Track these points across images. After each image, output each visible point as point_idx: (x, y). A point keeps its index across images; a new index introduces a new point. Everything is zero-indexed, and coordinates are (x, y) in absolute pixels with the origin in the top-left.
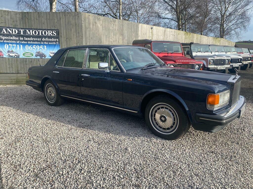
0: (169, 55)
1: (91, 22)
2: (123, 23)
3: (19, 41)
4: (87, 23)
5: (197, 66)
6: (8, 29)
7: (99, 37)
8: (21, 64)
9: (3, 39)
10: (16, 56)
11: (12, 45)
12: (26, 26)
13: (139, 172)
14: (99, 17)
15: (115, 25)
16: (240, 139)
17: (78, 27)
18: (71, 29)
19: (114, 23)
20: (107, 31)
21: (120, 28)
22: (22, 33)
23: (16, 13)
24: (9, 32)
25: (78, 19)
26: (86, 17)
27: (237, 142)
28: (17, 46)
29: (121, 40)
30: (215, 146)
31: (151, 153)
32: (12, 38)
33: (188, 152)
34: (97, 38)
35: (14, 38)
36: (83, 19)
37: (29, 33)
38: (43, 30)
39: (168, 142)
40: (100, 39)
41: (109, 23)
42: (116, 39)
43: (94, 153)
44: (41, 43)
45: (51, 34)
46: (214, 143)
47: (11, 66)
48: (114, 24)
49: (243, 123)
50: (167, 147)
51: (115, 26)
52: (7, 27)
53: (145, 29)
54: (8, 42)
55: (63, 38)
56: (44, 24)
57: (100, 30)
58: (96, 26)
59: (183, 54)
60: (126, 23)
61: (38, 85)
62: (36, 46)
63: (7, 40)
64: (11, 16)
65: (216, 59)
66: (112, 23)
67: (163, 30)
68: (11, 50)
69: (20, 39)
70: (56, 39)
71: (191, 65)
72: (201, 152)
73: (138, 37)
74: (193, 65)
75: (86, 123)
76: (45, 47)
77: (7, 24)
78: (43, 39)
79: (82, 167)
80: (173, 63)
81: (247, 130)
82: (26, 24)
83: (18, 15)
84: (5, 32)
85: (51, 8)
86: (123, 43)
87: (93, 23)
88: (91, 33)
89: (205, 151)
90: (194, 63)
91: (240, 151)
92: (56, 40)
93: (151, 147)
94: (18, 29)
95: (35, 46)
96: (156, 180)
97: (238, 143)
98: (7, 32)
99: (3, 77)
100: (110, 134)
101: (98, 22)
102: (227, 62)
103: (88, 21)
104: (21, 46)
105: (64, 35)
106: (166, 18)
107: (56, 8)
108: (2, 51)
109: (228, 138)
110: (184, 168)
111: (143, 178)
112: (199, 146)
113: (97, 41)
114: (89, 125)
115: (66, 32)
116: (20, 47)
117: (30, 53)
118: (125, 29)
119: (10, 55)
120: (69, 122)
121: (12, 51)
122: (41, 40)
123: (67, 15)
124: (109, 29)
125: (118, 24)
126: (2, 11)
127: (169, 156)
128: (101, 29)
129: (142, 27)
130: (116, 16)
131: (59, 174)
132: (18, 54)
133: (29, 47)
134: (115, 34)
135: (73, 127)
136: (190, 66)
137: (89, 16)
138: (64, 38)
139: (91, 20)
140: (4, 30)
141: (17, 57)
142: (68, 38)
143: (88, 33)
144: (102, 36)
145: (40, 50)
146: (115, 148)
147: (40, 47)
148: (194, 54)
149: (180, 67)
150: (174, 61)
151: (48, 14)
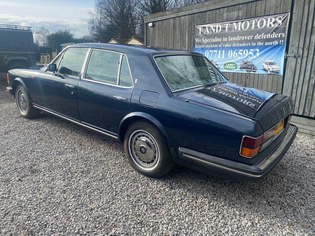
3: (221, 44)
6: (212, 27)
9: (205, 43)
22: (227, 30)
28: (218, 53)
32: (214, 40)
37: (236, 28)
44: (251, 44)
54: (210, 46)
62: (243, 51)
63: (209, 43)
69: (224, 40)
70: (280, 34)
76: (257, 51)
78: (257, 37)
94: (223, 23)
95: (242, 50)
98: (210, 32)
122: (253, 38)
132: (218, 65)
133: (233, 52)
140: (206, 28)
145: (249, 57)
147: (249, 52)
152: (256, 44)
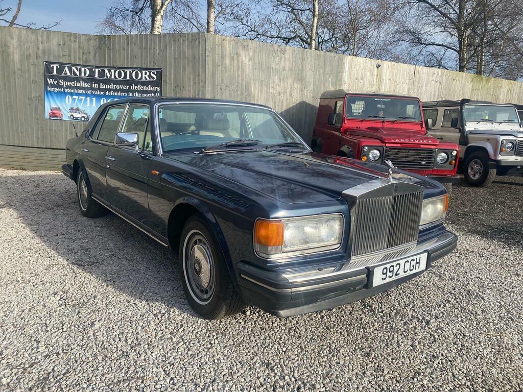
0: (386, 125)
1: (228, 54)
2: (303, 54)
3: (90, 91)
4: (217, 56)
5: (443, 155)
6: (74, 68)
7: (244, 84)
9: (65, 86)
10: (83, 119)
11: (79, 98)
12: (104, 62)
14: (245, 44)
15: (283, 59)
17: (198, 64)
18: (185, 68)
19: (283, 56)
20: (263, 71)
21: (295, 66)
22: (96, 76)
23: (89, 38)
24: (75, 74)
25: (199, 46)
26: (217, 43)
28: (86, 100)
29: (297, 91)
30: (300, 351)
32: (78, 85)
34: (240, 85)
35: (82, 84)
36: (209, 48)
37: (109, 76)
38: (134, 69)
39: (199, 322)
40: (247, 89)
41: (271, 55)
42: (284, 88)
44: (128, 94)
45: (146, 76)
46: (308, 343)
48: (281, 57)
51: (285, 61)
52: (72, 65)
53: (360, 67)
54: (72, 91)
55: (168, 86)
56: (135, 57)
57: (248, 70)
58: (238, 61)
59: (422, 124)
60: (310, 56)
63: (70, 87)
64: (80, 43)
66: (278, 55)
67: (410, 71)
68: (75, 108)
69: (93, 87)
70: (155, 88)
71: (424, 150)
73: (341, 84)
74: (430, 152)
77: (72, 58)
78: (133, 87)
80: (377, 143)
82: (105, 59)
83: (92, 42)
84: (69, 74)
85: (153, 27)
86: (302, 96)
87: (232, 56)
88: (227, 75)
90: (433, 147)
92: (155, 90)
94: (90, 68)
98: (71, 73)
101: (244, 54)
103: (220, 51)
104: (94, 99)
105: (171, 79)
106: (433, 44)
107: (161, 26)
108: (61, 108)
113: (239, 93)
114: (96, 263)
115: (175, 74)
116: (91, 100)
118: (308, 67)
119: (74, 116)
121: (78, 109)
122: (129, 88)
123: (179, 40)
124: (269, 68)
125: (291, 57)
126: (66, 35)
128: (251, 67)
129: (351, 62)
132: (87, 114)
133: (107, 101)
134: (282, 78)
136: (422, 153)
137: (224, 40)
138: (171, 84)
139: (228, 48)
140: (66, 69)
141: (84, 121)
142: (178, 86)
143: (218, 76)
144: (252, 81)
148: (469, 126)
149: (396, 154)
150: (380, 140)
151: (144, 38)
152: (133, 95)
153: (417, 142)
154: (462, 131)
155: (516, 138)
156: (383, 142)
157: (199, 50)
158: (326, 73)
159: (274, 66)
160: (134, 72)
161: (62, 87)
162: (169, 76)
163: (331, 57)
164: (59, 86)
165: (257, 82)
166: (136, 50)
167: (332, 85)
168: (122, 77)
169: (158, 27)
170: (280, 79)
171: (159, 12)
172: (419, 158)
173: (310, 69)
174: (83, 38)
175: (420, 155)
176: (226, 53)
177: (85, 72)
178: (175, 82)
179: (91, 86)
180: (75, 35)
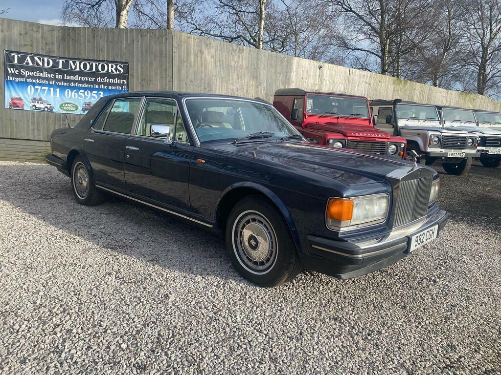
0: (340, 121)
2: (258, 54)
3: (54, 81)
4: (183, 52)
5: (394, 147)
6: (36, 58)
7: (206, 80)
8: (55, 124)
9: (26, 76)
10: (46, 109)
11: (41, 88)
12: (69, 53)
13: (162, 341)
14: (208, 42)
15: (241, 58)
16: (414, 299)
17: (165, 59)
18: (152, 63)
19: (241, 55)
20: (223, 68)
21: (251, 65)
22: (60, 67)
23: (52, 28)
24: (37, 64)
25: (166, 43)
26: (183, 40)
27: (404, 304)
28: (49, 90)
29: (252, 88)
30: (352, 307)
31: (209, 308)
32: (41, 75)
33: (285, 313)
34: (203, 81)
35: (45, 74)
36: (175, 44)
37: (73, 67)
38: (99, 61)
39: (258, 290)
40: (209, 85)
41: (230, 54)
42: (242, 85)
43: (103, 297)
44: (94, 86)
45: (113, 69)
46: (354, 301)
47: (36, 127)
48: (239, 56)
49: (442, 268)
50: (250, 300)
51: (242, 59)
52: (34, 54)
53: (305, 68)
54: (35, 81)
55: (135, 79)
56: (102, 50)
57: (210, 67)
58: (201, 58)
59: (370, 120)
60: (264, 56)
61: (62, 164)
62: (85, 92)
63: (32, 77)
64: (43, 33)
65: (445, 136)
66: (236, 54)
67: (346, 73)
68: (38, 98)
69: (57, 77)
70: (122, 81)
71: (378, 143)
72: (314, 316)
73: (289, 83)
74: (383, 144)
75: (124, 241)
76: (100, 94)
77: (35, 48)
78: (99, 79)
79: (62, 322)
80: (340, 136)
81: (441, 282)
82: (69, 50)
83: (55, 32)
84: (31, 64)
85: (118, 22)
86: (257, 92)
87: (196, 53)
88: (191, 70)
89: (323, 315)
90: (386, 140)
91: (397, 323)
92: (122, 83)
93: (216, 297)
94: (54, 58)
95: (83, 91)
96: (186, 360)
97: (405, 307)
98: (33, 63)
99: (21, 147)
100: (156, 266)
101: (206, 52)
102: (470, 143)
103: (186, 48)
104: (58, 90)
105: (137, 72)
106: (358, 49)
107: (127, 21)
108: (22, 98)
109: (390, 295)
110: (257, 343)
111: (163, 354)
112: (316, 304)
113: (202, 87)
114: (126, 246)
115: (142, 68)
116: (55, 91)
117: (74, 104)
118: (262, 66)
119: (37, 106)
120: (93, 237)
121: (40, 99)
122: (95, 80)
123: (146, 36)
124: (229, 66)
125: (248, 56)
126: (28, 24)
127: (242, 318)
128: (212, 64)
129: (298, 63)
130: (255, 40)
131: (12, 330)
132: (50, 105)
133: (72, 92)
134: (240, 76)
135: (95, 246)
136: (377, 146)
137: (189, 37)
138: (138, 78)
139: (192, 46)
140: (28, 58)
141: (47, 111)
142: (145, 79)
143: (184, 71)
144: (214, 78)
145: (92, 99)
146: (149, 292)
147: (91, 94)
148: (401, 123)
149: (356, 146)
150: (341, 133)
151: (111, 32)
152: (99, 87)
153: (373, 136)
154: (395, 127)
155: (440, 134)
156: (345, 136)
157: (166, 46)
158: (278, 72)
159: (233, 64)
160: (101, 65)
161: (23, 76)
162: (136, 69)
163: (281, 58)
164: (20, 75)
165: (218, 79)
166: (102, 43)
167: (282, 84)
168: (88, 69)
169: (124, 22)
170: (238, 75)
171: (125, 7)
172: (374, 149)
173: (264, 68)
174: (45, 29)
175: (375, 147)
176: (191, 50)
177: (48, 63)
178: (142, 74)
179: (55, 76)
180: (37, 25)
